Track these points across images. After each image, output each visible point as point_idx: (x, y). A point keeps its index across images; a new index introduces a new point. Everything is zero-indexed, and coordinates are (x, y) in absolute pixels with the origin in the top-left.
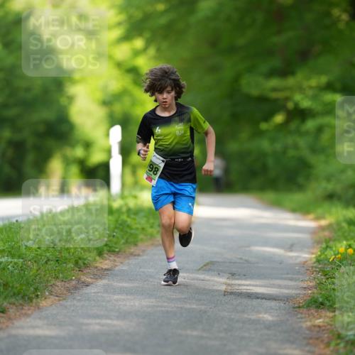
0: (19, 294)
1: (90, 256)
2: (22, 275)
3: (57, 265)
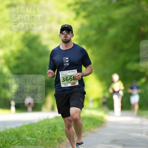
1: (64, 137)
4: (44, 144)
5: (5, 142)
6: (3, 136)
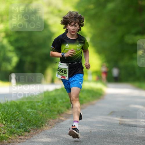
0: (35, 125)
2: (36, 117)
3: (50, 113)
4: (45, 116)
5: (6, 113)
6: (4, 108)
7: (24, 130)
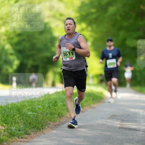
0: (35, 127)
1: (64, 112)
2: (37, 119)
3: (51, 115)
5: (6, 116)
6: (5, 110)
7: (25, 133)
